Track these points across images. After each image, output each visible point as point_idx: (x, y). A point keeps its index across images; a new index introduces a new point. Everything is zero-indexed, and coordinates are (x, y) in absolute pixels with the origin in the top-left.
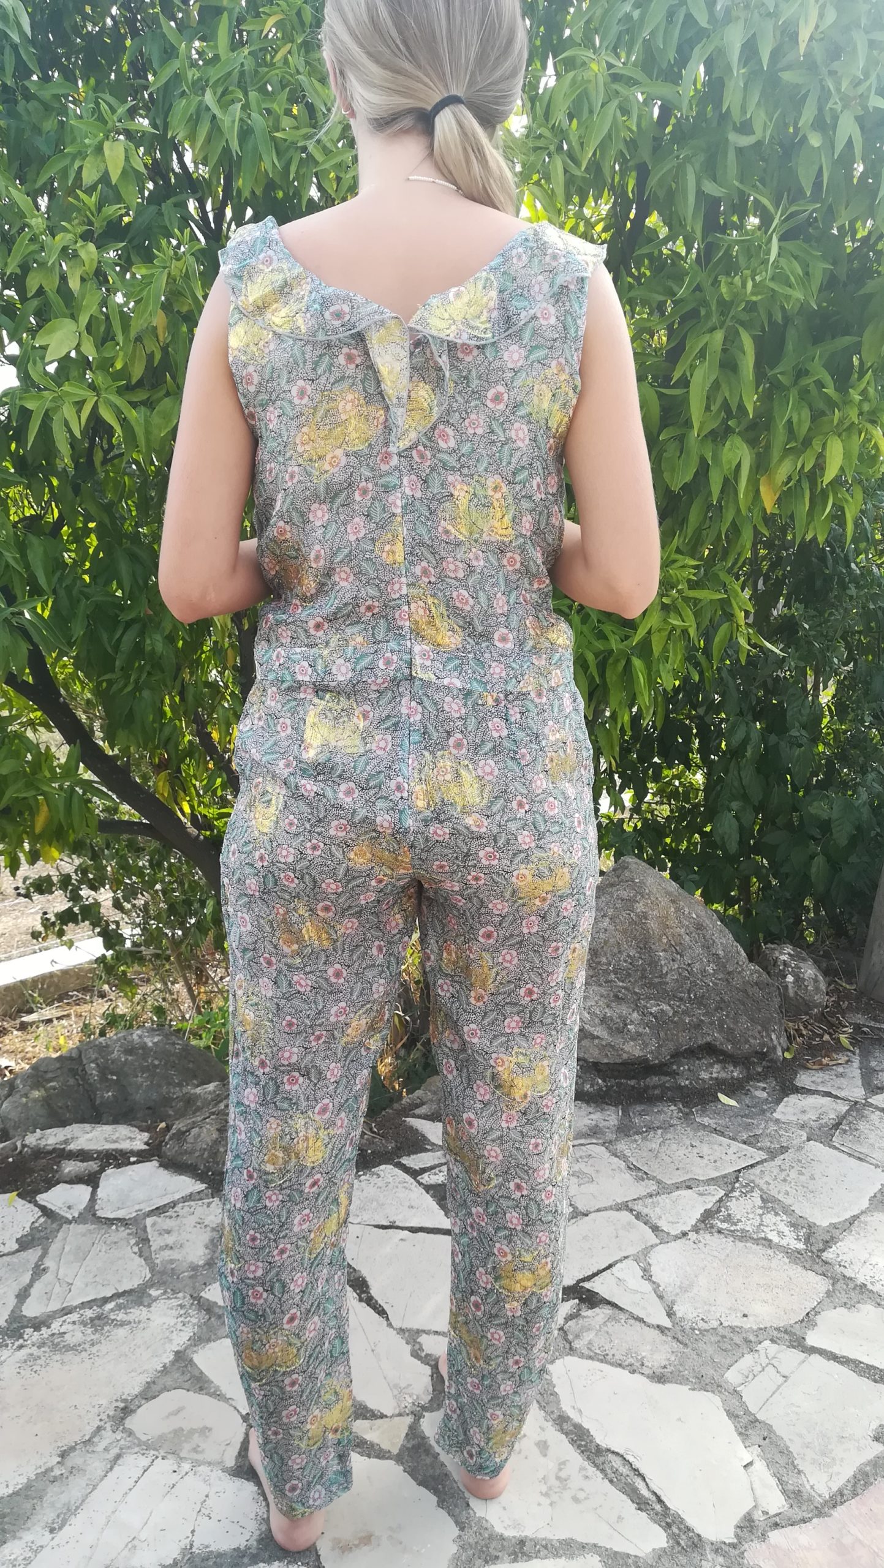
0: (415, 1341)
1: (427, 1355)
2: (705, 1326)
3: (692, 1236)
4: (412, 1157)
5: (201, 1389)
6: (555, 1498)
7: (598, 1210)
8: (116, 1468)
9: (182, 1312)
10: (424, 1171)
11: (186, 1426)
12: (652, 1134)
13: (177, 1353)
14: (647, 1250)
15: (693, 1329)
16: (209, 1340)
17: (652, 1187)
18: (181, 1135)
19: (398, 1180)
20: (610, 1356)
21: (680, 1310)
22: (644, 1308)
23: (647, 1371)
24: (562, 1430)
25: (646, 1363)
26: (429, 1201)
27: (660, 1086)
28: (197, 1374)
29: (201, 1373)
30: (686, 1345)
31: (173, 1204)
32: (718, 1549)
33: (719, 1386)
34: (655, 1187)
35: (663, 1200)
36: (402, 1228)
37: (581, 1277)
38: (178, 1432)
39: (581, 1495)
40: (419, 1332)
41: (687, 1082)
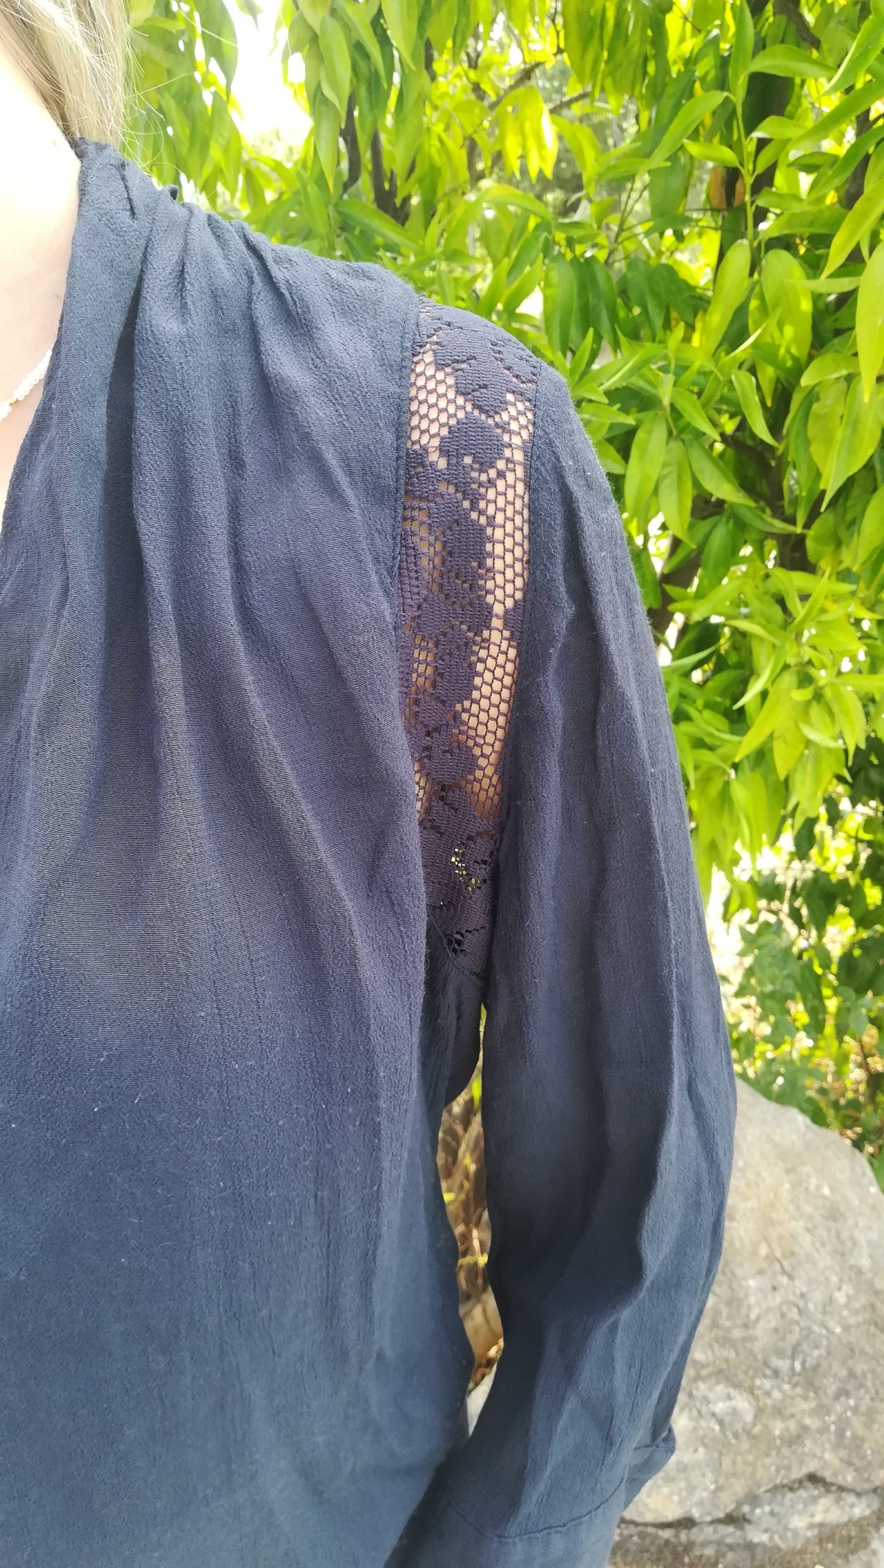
41: (764, 1538)
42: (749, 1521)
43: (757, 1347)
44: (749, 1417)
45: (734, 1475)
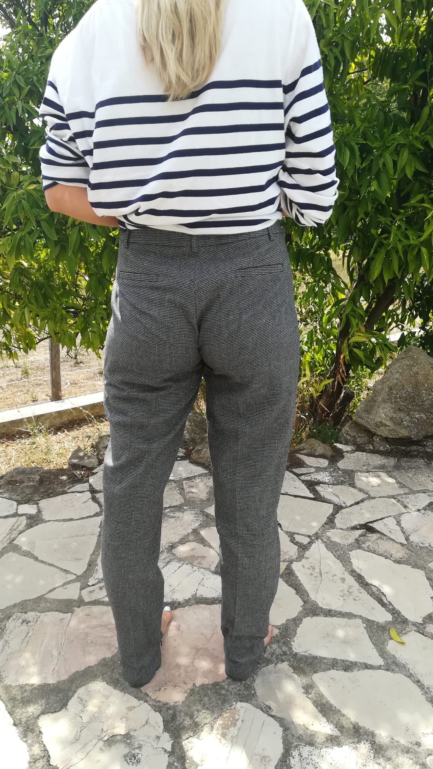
0: (292, 536)
1: (297, 542)
2: (423, 545)
3: (423, 511)
4: (298, 469)
5: (203, 543)
6: (345, 598)
7: (380, 497)
8: (168, 565)
9: (196, 516)
10: (302, 475)
11: (196, 555)
12: (410, 470)
13: (193, 530)
14: (401, 514)
15: (417, 546)
16: (207, 527)
17: (407, 491)
18: (199, 451)
19: (290, 477)
20: (377, 552)
21: (411, 538)
22: (395, 536)
23: (393, 559)
24: (352, 575)
25: (393, 556)
26: (303, 486)
27: (417, 451)
28: (201, 537)
29: (203, 537)
30: (412, 552)
31: (195, 477)
32: (414, 624)
33: (425, 568)
34: (408, 491)
35: (411, 496)
36: (291, 495)
37: (368, 521)
38: (193, 556)
39: (357, 598)
40: (294, 533)
41: (430, 450)
42: (426, 446)
43: (425, 407)
44: (425, 419)
45: (422, 430)
